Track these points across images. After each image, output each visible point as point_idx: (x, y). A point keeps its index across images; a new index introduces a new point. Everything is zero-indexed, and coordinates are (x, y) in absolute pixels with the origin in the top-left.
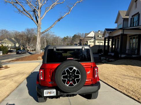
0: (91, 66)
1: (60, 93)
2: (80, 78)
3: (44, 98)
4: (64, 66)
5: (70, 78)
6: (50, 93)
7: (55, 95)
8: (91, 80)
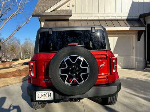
0: (106, 56)
1: (59, 96)
2: (88, 72)
3: (37, 102)
4: (63, 54)
5: (73, 73)
6: (45, 95)
7: (53, 99)
8: (107, 76)
